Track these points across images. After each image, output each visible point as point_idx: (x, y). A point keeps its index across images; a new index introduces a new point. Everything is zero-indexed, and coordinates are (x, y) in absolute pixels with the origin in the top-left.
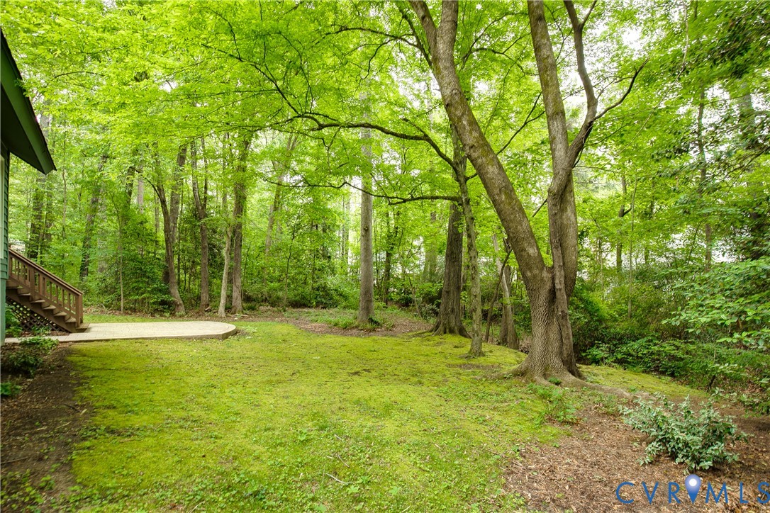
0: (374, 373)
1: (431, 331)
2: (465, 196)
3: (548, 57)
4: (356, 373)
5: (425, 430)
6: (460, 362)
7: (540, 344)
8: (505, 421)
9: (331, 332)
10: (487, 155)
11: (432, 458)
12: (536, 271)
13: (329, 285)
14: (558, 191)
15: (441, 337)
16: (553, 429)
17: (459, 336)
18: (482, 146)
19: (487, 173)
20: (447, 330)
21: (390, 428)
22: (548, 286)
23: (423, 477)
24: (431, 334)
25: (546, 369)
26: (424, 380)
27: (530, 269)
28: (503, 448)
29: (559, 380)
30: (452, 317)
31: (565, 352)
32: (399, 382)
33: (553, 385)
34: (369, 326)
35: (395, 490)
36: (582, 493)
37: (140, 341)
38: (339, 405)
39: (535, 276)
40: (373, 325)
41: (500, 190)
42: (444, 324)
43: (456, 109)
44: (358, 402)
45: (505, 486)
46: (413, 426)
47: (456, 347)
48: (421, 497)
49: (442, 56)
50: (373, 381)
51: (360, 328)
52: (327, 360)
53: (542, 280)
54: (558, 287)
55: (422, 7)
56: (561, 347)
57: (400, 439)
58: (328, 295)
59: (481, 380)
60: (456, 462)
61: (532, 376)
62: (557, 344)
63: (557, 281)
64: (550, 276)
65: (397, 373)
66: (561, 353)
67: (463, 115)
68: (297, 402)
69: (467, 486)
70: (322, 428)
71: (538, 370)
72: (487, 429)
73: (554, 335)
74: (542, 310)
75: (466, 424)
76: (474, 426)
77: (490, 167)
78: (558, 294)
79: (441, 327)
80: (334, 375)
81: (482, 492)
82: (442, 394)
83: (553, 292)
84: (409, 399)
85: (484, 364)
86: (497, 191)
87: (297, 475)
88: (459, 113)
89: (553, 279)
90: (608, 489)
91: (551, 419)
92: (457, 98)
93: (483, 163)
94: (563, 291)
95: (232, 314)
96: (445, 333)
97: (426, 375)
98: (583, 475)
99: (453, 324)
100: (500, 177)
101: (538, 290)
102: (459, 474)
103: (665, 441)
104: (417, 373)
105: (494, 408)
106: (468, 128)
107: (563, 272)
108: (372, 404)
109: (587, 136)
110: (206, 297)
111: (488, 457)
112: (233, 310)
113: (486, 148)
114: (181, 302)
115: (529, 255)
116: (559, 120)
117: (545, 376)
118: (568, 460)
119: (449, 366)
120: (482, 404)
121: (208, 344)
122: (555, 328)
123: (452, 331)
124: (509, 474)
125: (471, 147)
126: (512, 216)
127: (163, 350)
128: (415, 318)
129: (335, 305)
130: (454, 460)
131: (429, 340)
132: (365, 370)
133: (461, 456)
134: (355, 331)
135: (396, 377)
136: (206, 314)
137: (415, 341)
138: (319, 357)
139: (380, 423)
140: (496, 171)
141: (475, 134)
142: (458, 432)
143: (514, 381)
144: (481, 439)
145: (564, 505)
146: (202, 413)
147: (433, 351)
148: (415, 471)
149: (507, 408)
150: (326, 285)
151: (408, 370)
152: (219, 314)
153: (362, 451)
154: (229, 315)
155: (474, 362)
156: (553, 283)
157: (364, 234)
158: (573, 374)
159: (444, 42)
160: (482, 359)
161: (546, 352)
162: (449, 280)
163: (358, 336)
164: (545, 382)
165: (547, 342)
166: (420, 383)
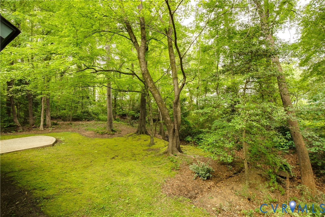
0: (119, 157)
1: (135, 134)
2: (148, 93)
3: (173, 59)
4: (113, 158)
5: (140, 179)
6: (147, 148)
7: (171, 144)
8: (162, 171)
9: (97, 137)
10: (155, 91)
11: (144, 188)
12: (170, 124)
13: (90, 110)
14: (175, 102)
15: (139, 136)
16: (174, 172)
17: (145, 135)
18: (154, 88)
19: (155, 96)
20: (141, 133)
21: (130, 179)
22: (173, 128)
23: (142, 194)
24: (135, 135)
25: (173, 151)
26: (136, 158)
27: (168, 124)
28: (161, 181)
29: (176, 154)
30: (143, 128)
31: (178, 146)
32: (129, 160)
33: (175, 156)
34: (111, 133)
35: (137, 199)
36: (179, 190)
37: (16, 152)
38: (113, 174)
39: (169, 126)
40: (113, 132)
41: (159, 101)
42: (140, 131)
43: (146, 75)
44: (118, 172)
45: (162, 192)
46: (136, 178)
47: (145, 141)
48: (143, 199)
49: (141, 57)
50: (120, 161)
51: (108, 134)
52: (100, 152)
53: (171, 126)
54: (175, 129)
55: (134, 38)
56: (177, 145)
57: (134, 183)
58: (90, 115)
59: (154, 156)
60: (150, 188)
61: (169, 153)
62: (175, 144)
63: (175, 127)
64: (173, 125)
65: (127, 156)
66: (177, 146)
67: (148, 77)
68: (99, 174)
69: (153, 194)
70: (111, 184)
71: (170, 152)
72: (157, 175)
73: (175, 142)
74: (171, 135)
75: (151, 174)
76: (153, 175)
77: (156, 94)
78: (176, 130)
79: (139, 132)
80: (106, 160)
81: (157, 195)
82: (143, 164)
83: (174, 130)
84: (133, 168)
85: (155, 148)
86: (158, 102)
87: (110, 200)
88: (147, 77)
89: (174, 126)
90: (185, 188)
91: (173, 169)
92: (146, 72)
93: (154, 93)
94: (177, 130)
95: (46, 128)
96: (140, 134)
97: (137, 156)
98: (180, 185)
99: (143, 130)
100: (159, 98)
101: (170, 129)
102: (151, 191)
103: (198, 173)
104: (134, 155)
105: (158, 167)
106: (149, 82)
107: (177, 125)
108: (123, 171)
109: (183, 87)
110: (32, 121)
111: (157, 184)
112: (47, 126)
113: (155, 88)
114: (20, 125)
115: (167, 120)
116: (176, 80)
117: (172, 153)
118: (177, 181)
119: (144, 150)
120: (155, 166)
121: (47, 149)
122: (175, 139)
123: (143, 133)
124: (163, 188)
125: (150, 88)
126: (163, 109)
127: (30, 156)
128: (128, 126)
129: (93, 119)
130: (149, 187)
131: (135, 138)
132: (116, 156)
133: (151, 185)
134: (106, 135)
135: (127, 158)
136: (34, 129)
137: (130, 138)
138: (97, 151)
139: (127, 179)
140: (158, 95)
141: (152, 84)
142: (149, 178)
143: (164, 155)
144: (155, 179)
145: (175, 194)
146: (69, 185)
147: (137, 144)
148: (140, 192)
149: (162, 167)
150: (88, 111)
151: (130, 154)
152: (40, 129)
153: (125, 189)
154: (45, 129)
155: (151, 148)
156: (174, 127)
157: (108, 97)
158: (180, 152)
159: (142, 53)
160: (154, 146)
161: (173, 146)
162: (141, 115)
163: (108, 138)
164: (172, 155)
165: (173, 144)
166: (136, 160)
